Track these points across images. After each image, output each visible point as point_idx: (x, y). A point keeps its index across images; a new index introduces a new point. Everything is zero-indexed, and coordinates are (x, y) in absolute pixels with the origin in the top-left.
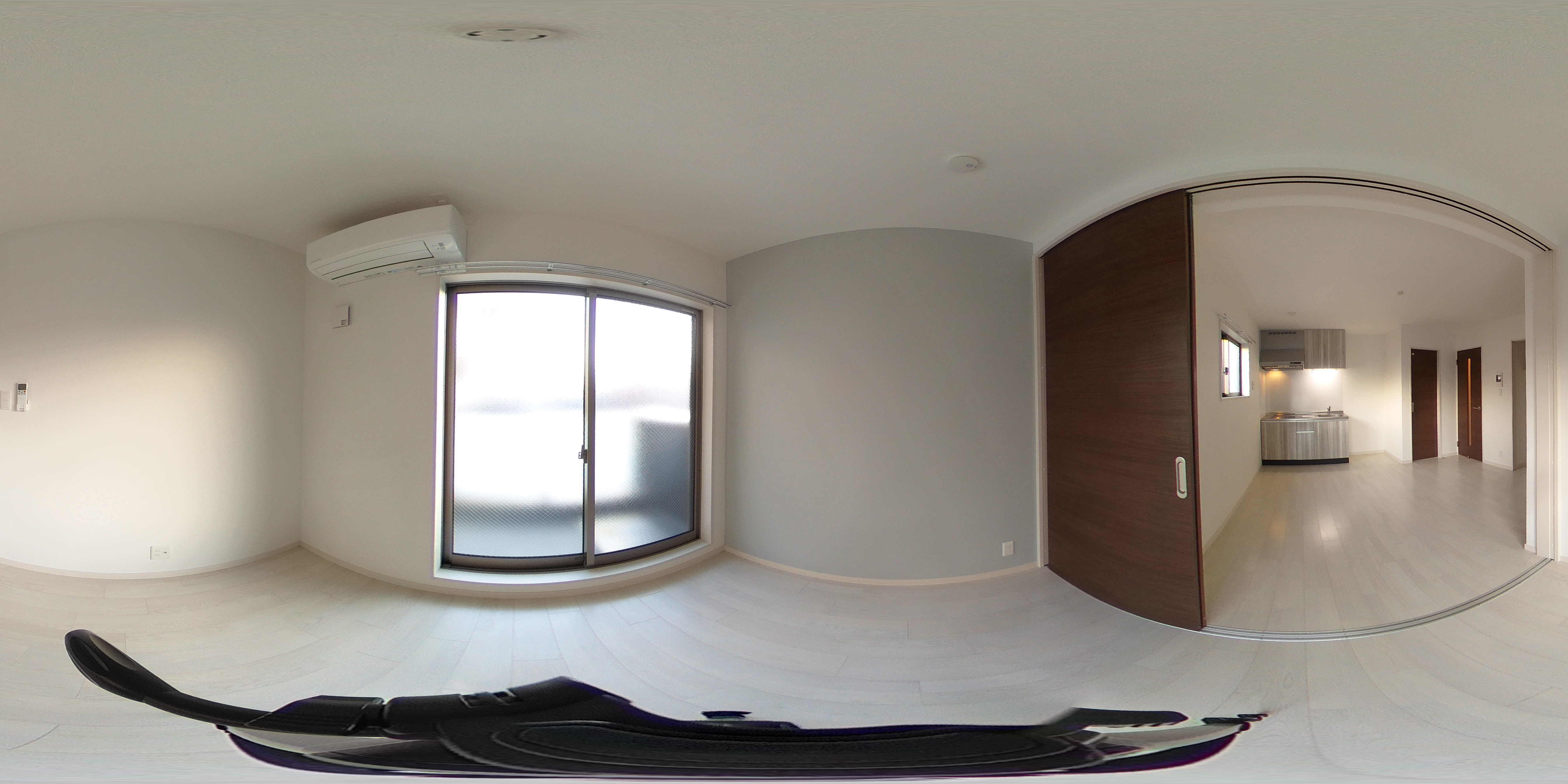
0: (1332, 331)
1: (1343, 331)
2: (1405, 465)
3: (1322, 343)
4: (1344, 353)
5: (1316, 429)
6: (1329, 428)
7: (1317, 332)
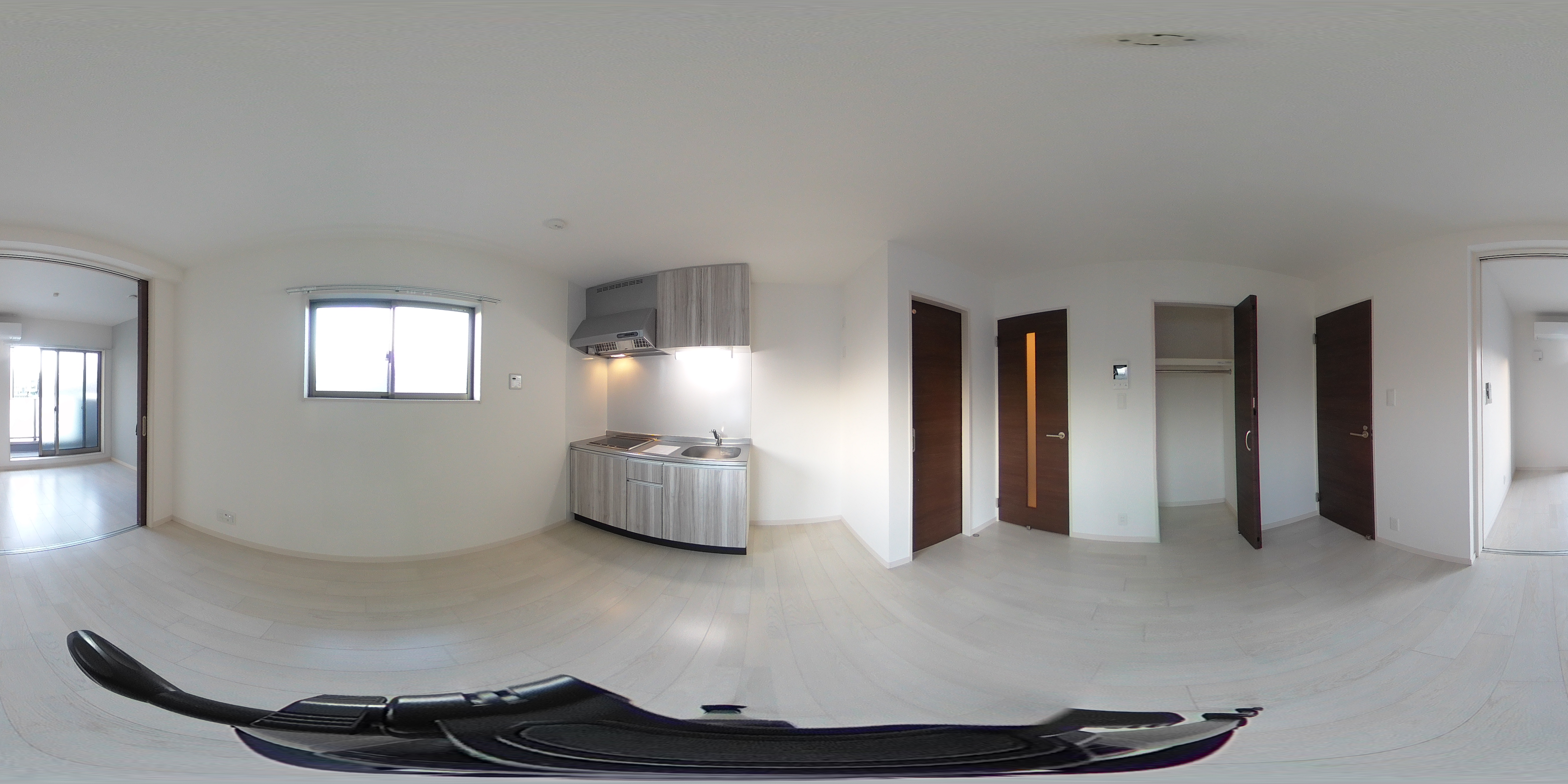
0: (717, 268)
1: (744, 266)
2: (896, 570)
3: (694, 294)
4: (745, 311)
5: (667, 481)
6: (696, 483)
7: (684, 274)
